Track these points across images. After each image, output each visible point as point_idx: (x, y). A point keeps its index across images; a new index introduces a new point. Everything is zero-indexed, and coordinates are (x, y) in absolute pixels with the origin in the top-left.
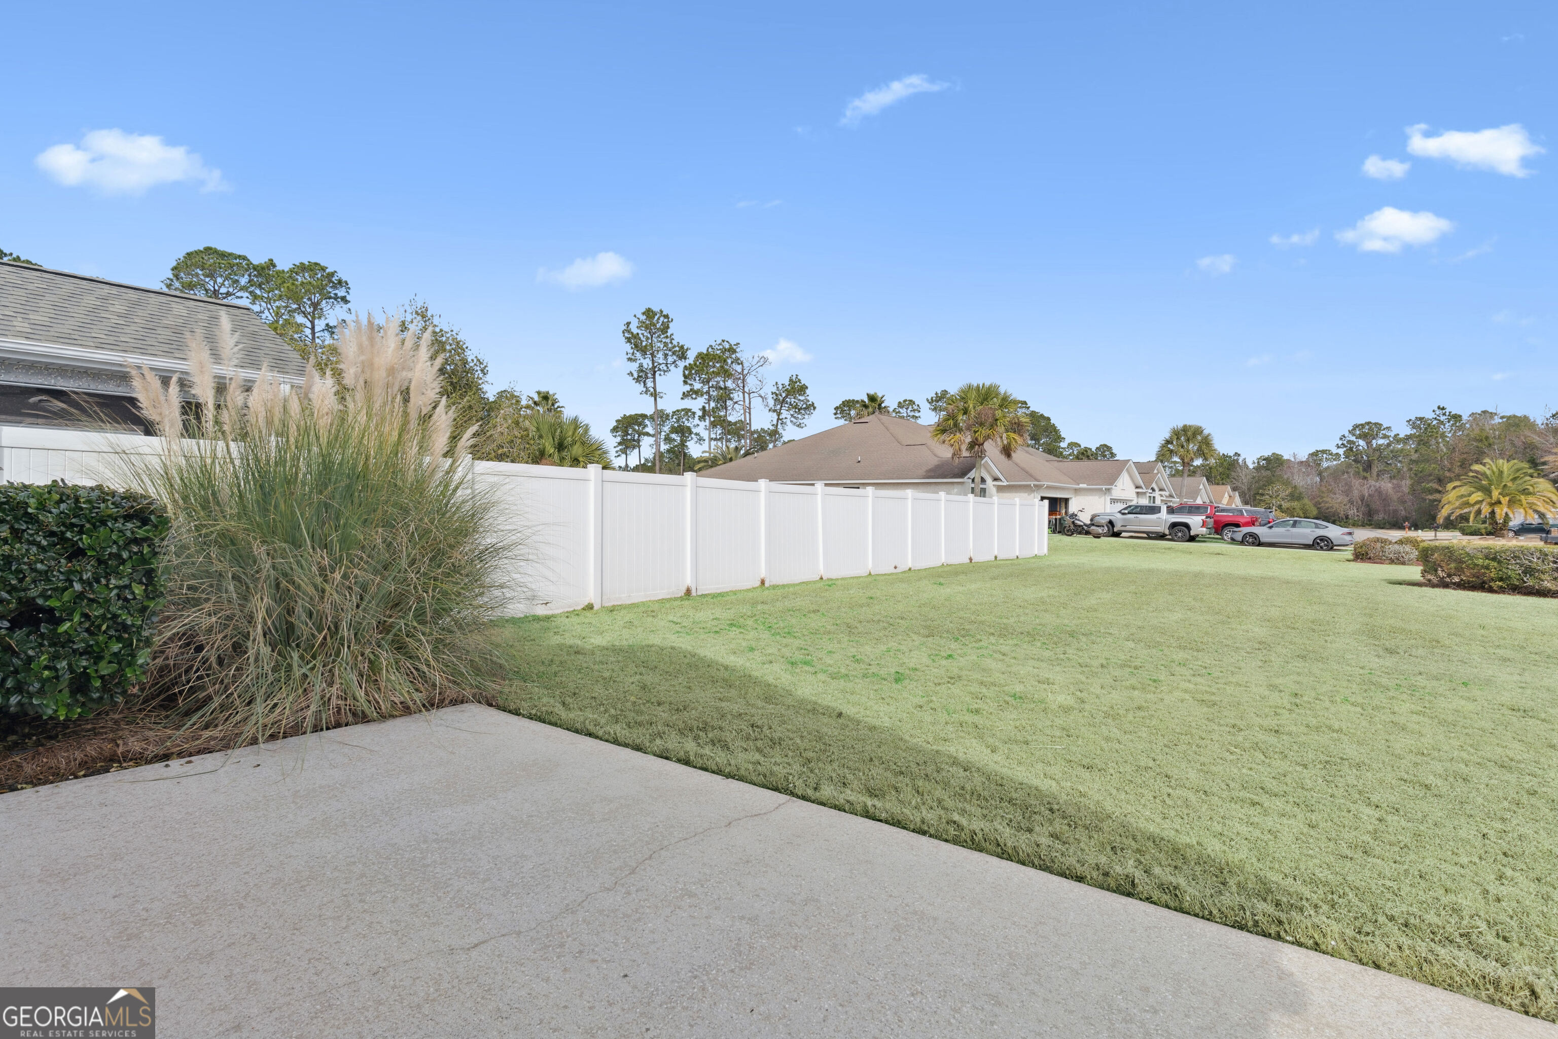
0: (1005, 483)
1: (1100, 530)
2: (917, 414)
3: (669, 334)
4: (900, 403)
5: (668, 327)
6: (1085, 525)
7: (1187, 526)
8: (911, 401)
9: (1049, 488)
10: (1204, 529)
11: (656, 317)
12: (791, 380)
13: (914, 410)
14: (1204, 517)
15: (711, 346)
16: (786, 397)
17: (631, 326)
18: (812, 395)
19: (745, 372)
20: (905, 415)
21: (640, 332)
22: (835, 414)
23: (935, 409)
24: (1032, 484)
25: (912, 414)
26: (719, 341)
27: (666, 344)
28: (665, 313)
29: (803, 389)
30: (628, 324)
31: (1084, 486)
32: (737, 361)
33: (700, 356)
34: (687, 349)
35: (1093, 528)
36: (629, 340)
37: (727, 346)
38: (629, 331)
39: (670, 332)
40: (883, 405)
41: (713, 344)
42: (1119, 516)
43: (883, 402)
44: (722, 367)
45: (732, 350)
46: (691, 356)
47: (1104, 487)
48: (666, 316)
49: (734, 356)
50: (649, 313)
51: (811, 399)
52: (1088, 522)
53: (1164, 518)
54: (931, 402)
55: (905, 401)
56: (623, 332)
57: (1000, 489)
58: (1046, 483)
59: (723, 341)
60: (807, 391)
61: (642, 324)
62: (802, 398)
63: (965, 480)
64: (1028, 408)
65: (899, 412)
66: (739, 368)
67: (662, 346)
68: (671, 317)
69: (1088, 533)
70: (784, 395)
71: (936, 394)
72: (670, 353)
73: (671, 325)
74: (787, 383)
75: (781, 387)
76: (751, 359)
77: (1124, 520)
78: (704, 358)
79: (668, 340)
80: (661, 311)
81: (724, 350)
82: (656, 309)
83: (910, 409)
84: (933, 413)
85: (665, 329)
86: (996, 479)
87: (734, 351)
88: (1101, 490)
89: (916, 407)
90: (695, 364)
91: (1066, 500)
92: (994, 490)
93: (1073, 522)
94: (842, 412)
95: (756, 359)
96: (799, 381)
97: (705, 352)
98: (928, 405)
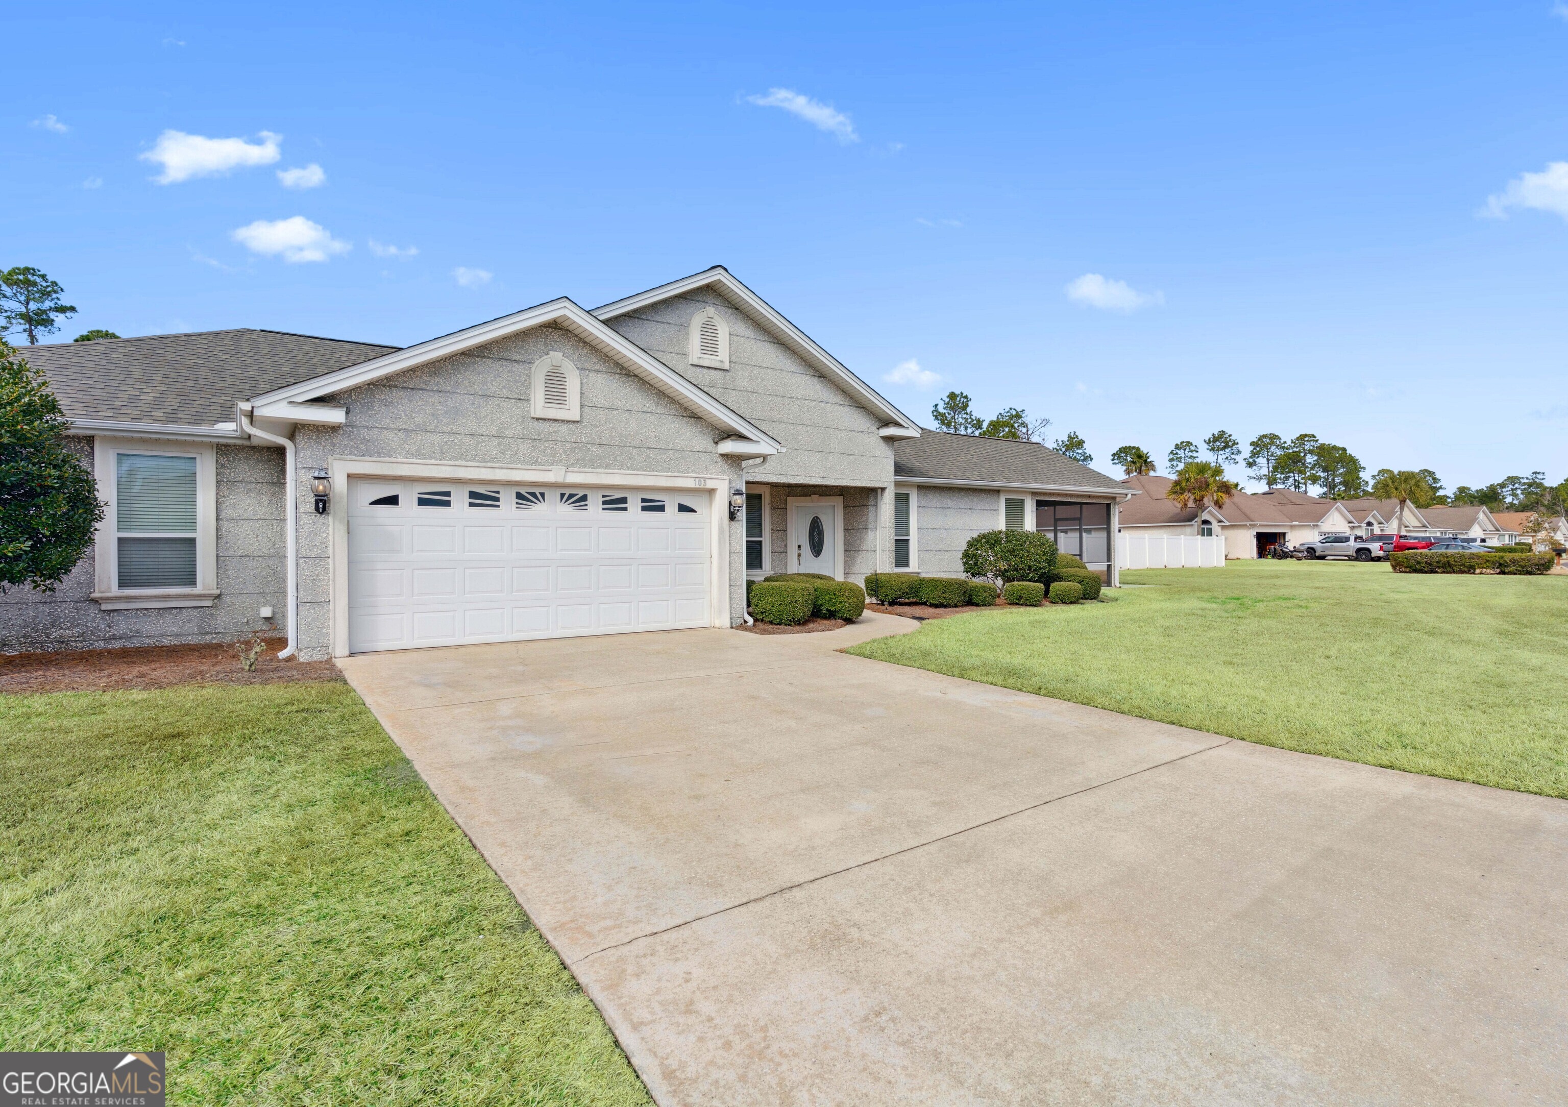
0: (1228, 524)
1: (1300, 555)
2: (1195, 454)
3: (969, 412)
4: (1177, 445)
5: (967, 406)
6: (1290, 551)
7: (1369, 550)
8: (1188, 442)
9: (1261, 525)
10: (1382, 552)
11: (958, 399)
12: (1069, 437)
13: (1192, 451)
14: (1381, 544)
15: (1000, 414)
16: (1066, 451)
17: (938, 407)
18: (1089, 448)
19: (1030, 432)
20: (1183, 455)
21: (945, 411)
22: (1113, 460)
23: (1212, 449)
24: (1248, 524)
25: (1190, 454)
26: (1007, 410)
27: (966, 419)
28: (964, 395)
29: (1080, 443)
30: (936, 406)
31: (1297, 523)
32: (1024, 425)
33: (992, 423)
34: (983, 421)
35: (1295, 553)
36: (936, 418)
37: (1014, 413)
38: (937, 411)
39: (969, 410)
40: (1149, 460)
41: (1003, 412)
42: (1320, 544)
43: (1148, 457)
44: (1010, 431)
45: (1018, 416)
46: (985, 425)
47: (1312, 524)
48: (966, 397)
49: (1020, 421)
50: (952, 396)
51: (1088, 452)
52: (1292, 549)
53: (1353, 545)
54: (1208, 442)
55: (1182, 443)
56: (933, 412)
57: (1223, 527)
58: (1259, 523)
59: (1011, 409)
60: (1085, 445)
61: (948, 406)
62: (1080, 451)
63: (1193, 523)
64: (1317, 441)
65: (1177, 454)
66: (1024, 430)
67: (963, 421)
68: (969, 397)
69: (1292, 557)
70: (1064, 449)
71: (1213, 435)
72: (970, 426)
73: (970, 403)
74: (1066, 439)
75: (1061, 443)
76: (1034, 422)
77: (1323, 547)
78: (995, 425)
79: (968, 417)
80: (962, 393)
81: (1012, 417)
82: (957, 392)
83: (1188, 450)
84: (1211, 453)
85: (965, 406)
86: (1220, 521)
87: (1021, 417)
88: (1310, 525)
89: (1193, 448)
90: (988, 431)
91: (1284, 534)
92: (1219, 529)
93: (1281, 550)
94: (1119, 458)
95: (1039, 421)
96: (1077, 437)
97: (995, 419)
98: (1206, 446)
